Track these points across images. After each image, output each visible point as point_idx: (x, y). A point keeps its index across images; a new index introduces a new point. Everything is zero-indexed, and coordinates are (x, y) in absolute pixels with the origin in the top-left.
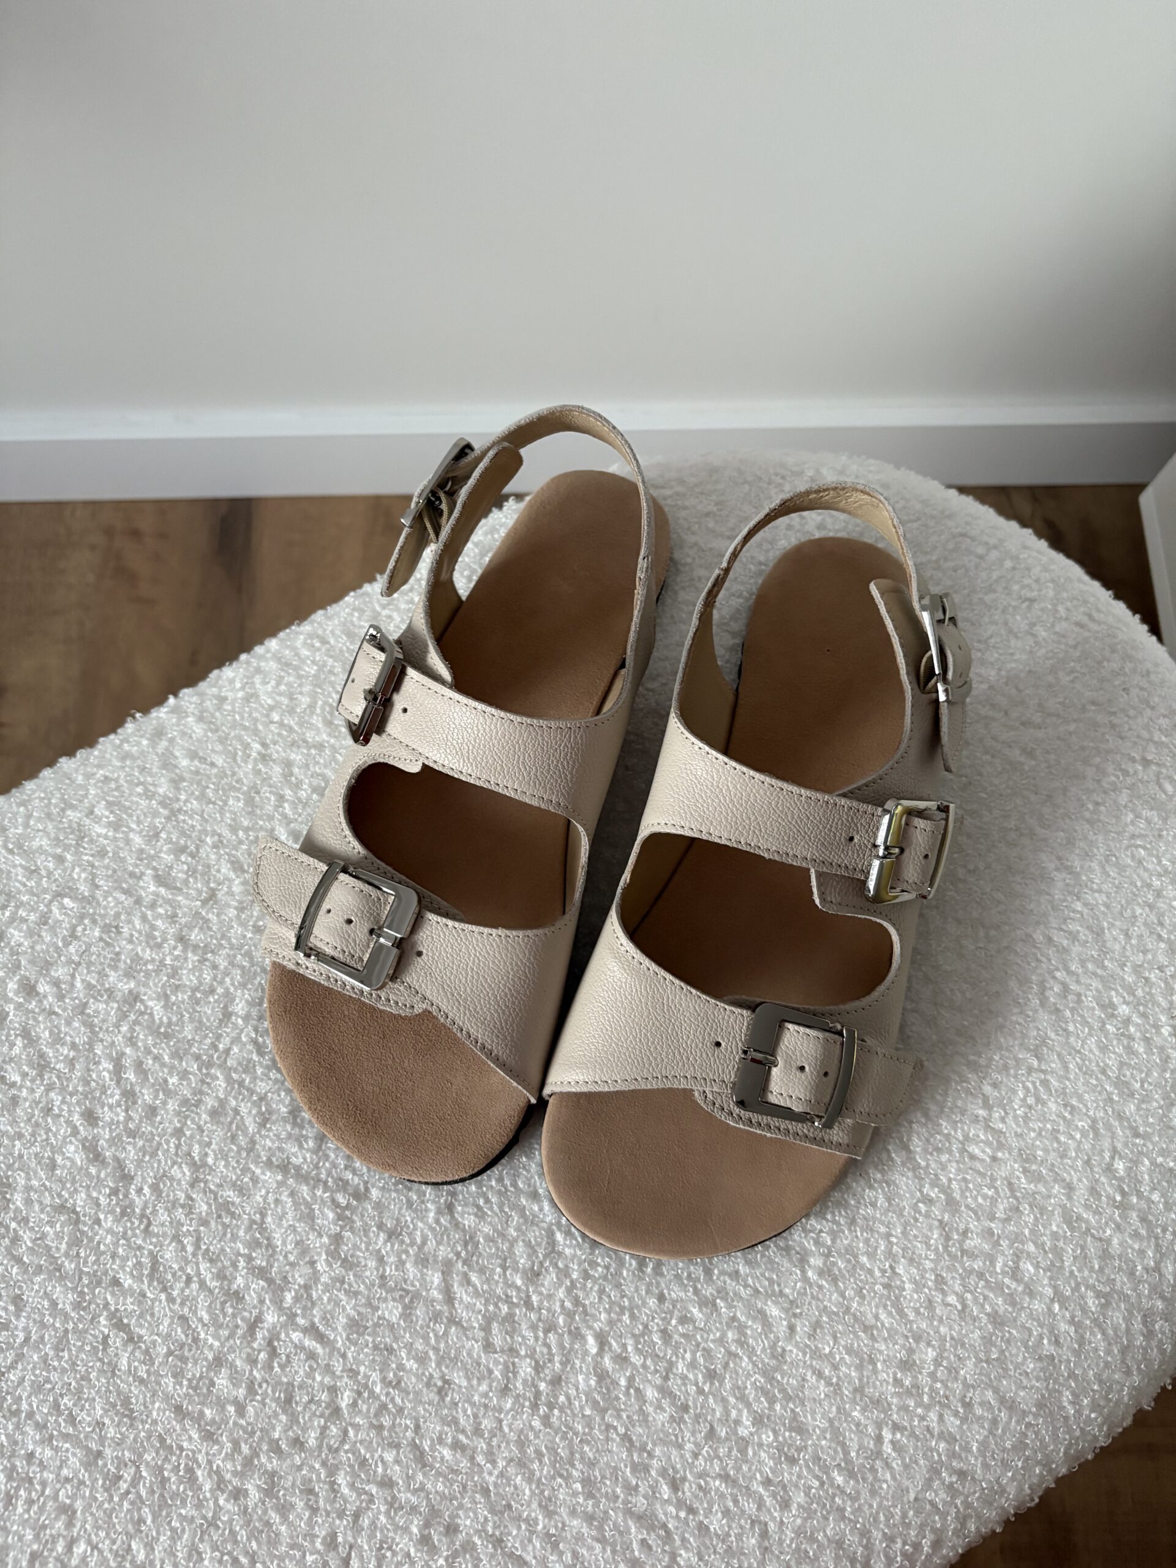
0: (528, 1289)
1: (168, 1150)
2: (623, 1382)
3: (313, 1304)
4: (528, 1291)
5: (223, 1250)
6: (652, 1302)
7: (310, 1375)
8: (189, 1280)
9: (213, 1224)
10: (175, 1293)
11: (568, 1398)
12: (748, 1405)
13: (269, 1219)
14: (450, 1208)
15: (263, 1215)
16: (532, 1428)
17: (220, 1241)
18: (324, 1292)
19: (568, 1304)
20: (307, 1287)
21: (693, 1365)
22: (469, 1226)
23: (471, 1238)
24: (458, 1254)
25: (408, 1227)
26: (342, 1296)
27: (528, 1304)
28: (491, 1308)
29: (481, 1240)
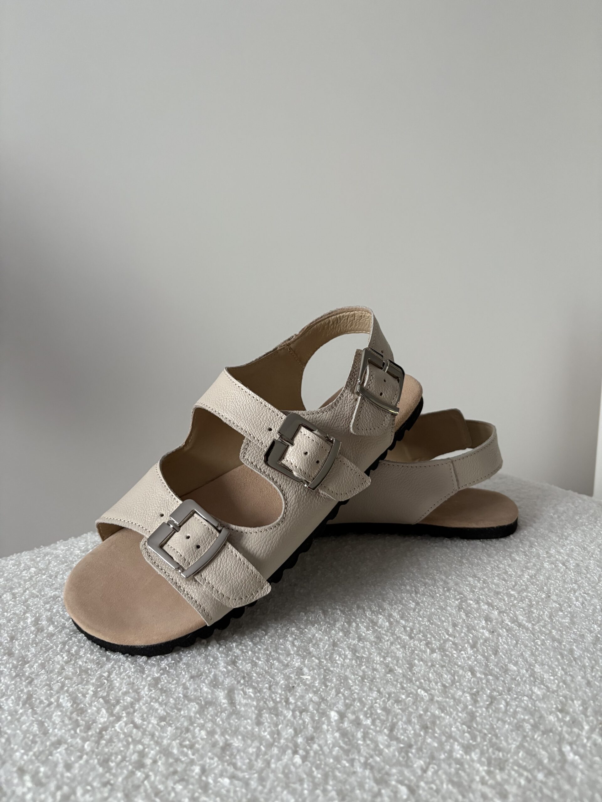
0: (286, 694)
1: (56, 650)
2: (359, 735)
3: (134, 711)
4: (287, 695)
5: (78, 689)
6: (375, 694)
7: (127, 746)
8: (50, 704)
9: (75, 678)
10: (38, 710)
11: (319, 745)
12: (456, 740)
13: (113, 676)
14: (234, 663)
15: (110, 673)
16: (294, 765)
17: (77, 685)
18: (144, 704)
19: (316, 699)
20: (132, 704)
21: (409, 722)
22: (247, 670)
23: (247, 674)
24: (239, 682)
25: (206, 673)
26: (156, 705)
27: (287, 701)
28: (261, 703)
29: (255, 675)
